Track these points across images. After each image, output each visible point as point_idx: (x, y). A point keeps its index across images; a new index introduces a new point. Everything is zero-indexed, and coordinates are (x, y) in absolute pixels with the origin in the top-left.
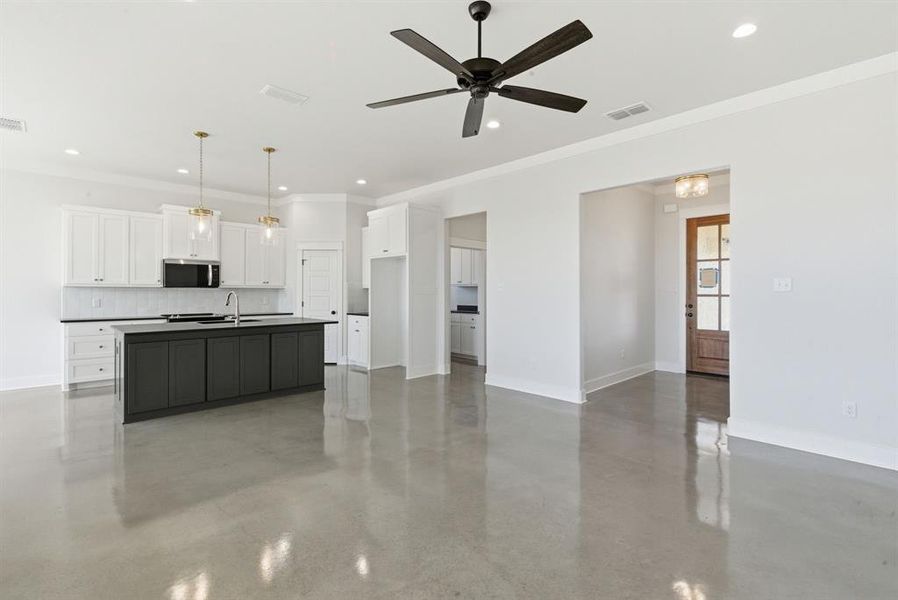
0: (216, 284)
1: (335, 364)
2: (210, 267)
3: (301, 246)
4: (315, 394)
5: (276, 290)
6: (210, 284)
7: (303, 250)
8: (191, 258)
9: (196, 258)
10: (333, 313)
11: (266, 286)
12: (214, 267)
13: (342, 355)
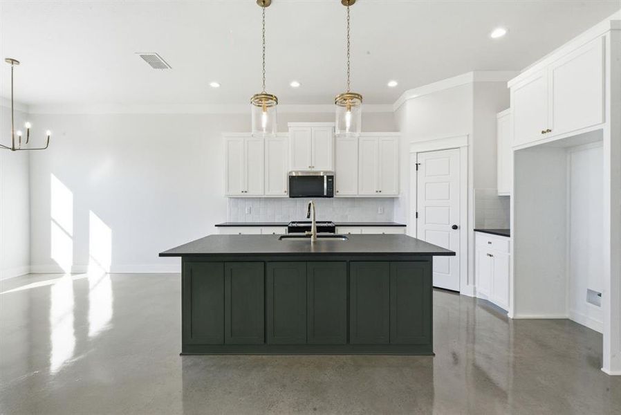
0: (330, 195)
1: (459, 292)
2: (325, 177)
3: (415, 149)
4: (423, 360)
5: (392, 199)
6: (325, 194)
7: (417, 153)
8: (309, 170)
9: (313, 170)
10: (455, 227)
11: (379, 195)
12: (328, 177)
13: (468, 284)
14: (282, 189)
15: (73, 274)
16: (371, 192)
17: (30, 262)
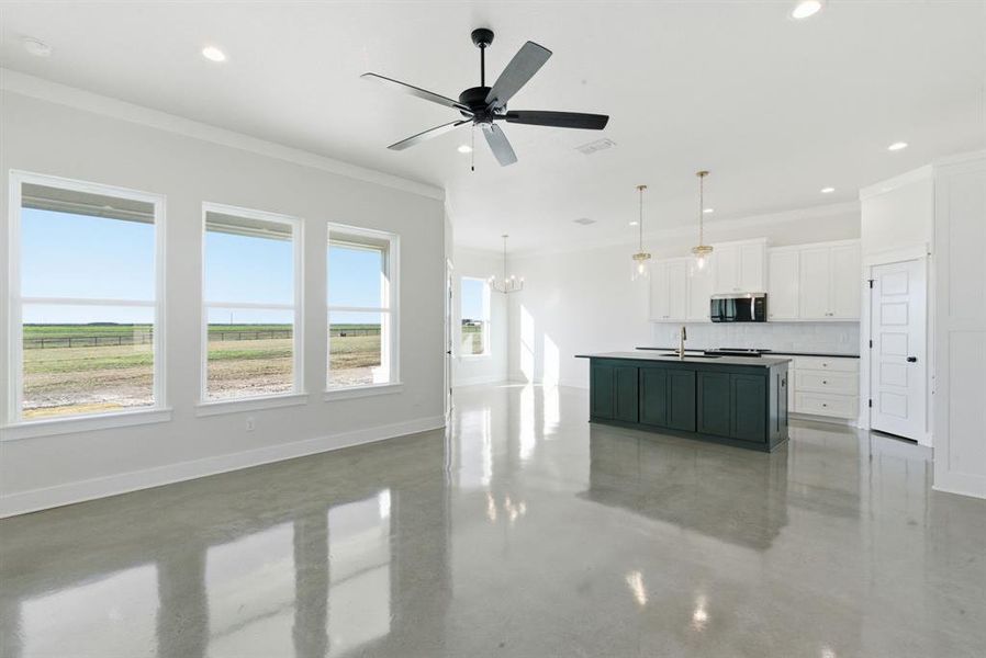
0: (759, 318)
1: (916, 441)
2: (753, 299)
6: (753, 318)
7: (872, 266)
9: (738, 292)
10: (913, 360)
11: (830, 319)
12: (757, 300)
13: (927, 430)
14: (705, 313)
15: (534, 382)
16: (818, 316)
17: (509, 372)
